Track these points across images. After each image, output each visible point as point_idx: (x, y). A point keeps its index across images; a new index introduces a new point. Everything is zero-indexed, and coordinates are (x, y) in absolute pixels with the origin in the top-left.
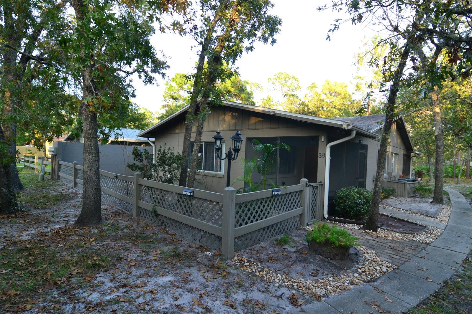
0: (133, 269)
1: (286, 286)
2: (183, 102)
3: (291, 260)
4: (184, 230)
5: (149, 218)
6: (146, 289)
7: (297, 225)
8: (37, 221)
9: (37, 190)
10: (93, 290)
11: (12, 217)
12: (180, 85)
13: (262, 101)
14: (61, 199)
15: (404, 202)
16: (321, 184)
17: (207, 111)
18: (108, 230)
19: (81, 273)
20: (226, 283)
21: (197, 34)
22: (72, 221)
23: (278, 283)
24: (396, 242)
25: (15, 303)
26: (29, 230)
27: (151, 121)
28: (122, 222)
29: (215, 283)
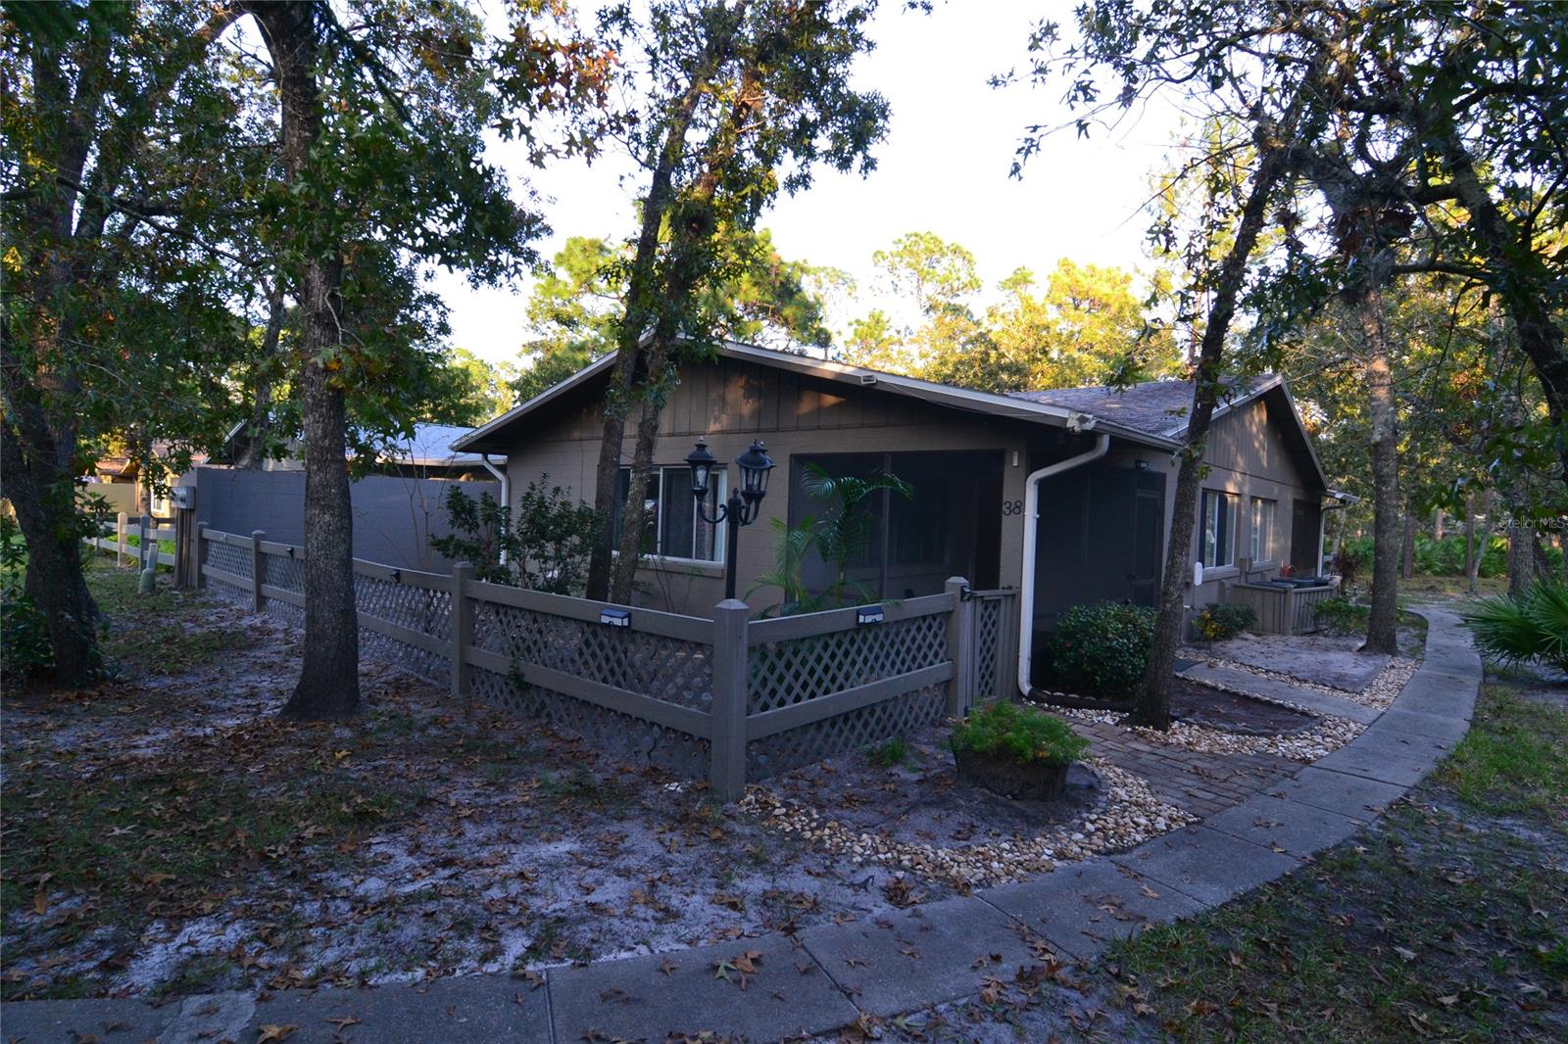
0: (467, 826)
1: (880, 862)
2: (594, 334)
3: (904, 801)
4: (603, 730)
5: (501, 698)
6: (503, 870)
7: (936, 713)
8: (168, 708)
9: (140, 620)
10: (365, 874)
11: (90, 697)
12: (584, 277)
13: (855, 326)
14: (224, 648)
15: (1279, 647)
16: (1010, 592)
17: (671, 378)
18: (382, 729)
19: (326, 835)
20: (722, 856)
21: (636, 137)
22: (272, 708)
23: (861, 855)
24: (1216, 757)
25: (171, 899)
26: (151, 731)
27: (487, 392)
28: (421, 710)
29: (692, 856)
